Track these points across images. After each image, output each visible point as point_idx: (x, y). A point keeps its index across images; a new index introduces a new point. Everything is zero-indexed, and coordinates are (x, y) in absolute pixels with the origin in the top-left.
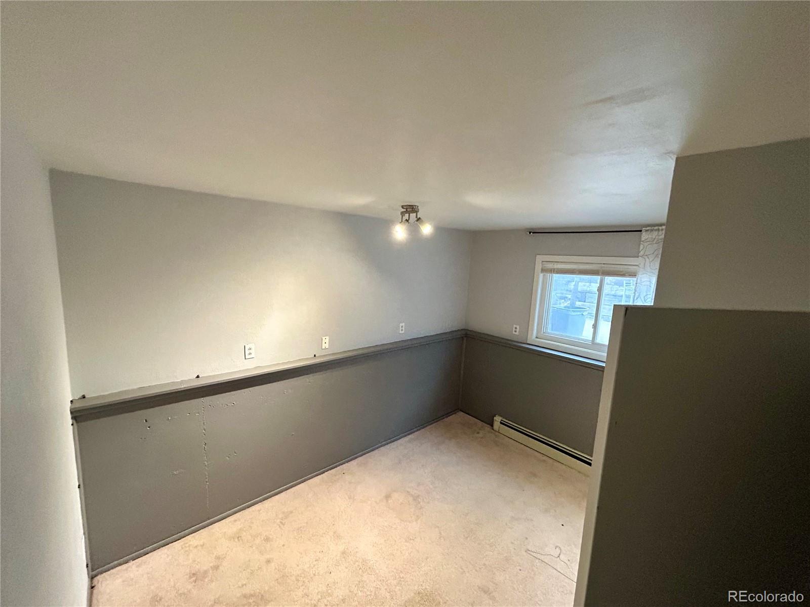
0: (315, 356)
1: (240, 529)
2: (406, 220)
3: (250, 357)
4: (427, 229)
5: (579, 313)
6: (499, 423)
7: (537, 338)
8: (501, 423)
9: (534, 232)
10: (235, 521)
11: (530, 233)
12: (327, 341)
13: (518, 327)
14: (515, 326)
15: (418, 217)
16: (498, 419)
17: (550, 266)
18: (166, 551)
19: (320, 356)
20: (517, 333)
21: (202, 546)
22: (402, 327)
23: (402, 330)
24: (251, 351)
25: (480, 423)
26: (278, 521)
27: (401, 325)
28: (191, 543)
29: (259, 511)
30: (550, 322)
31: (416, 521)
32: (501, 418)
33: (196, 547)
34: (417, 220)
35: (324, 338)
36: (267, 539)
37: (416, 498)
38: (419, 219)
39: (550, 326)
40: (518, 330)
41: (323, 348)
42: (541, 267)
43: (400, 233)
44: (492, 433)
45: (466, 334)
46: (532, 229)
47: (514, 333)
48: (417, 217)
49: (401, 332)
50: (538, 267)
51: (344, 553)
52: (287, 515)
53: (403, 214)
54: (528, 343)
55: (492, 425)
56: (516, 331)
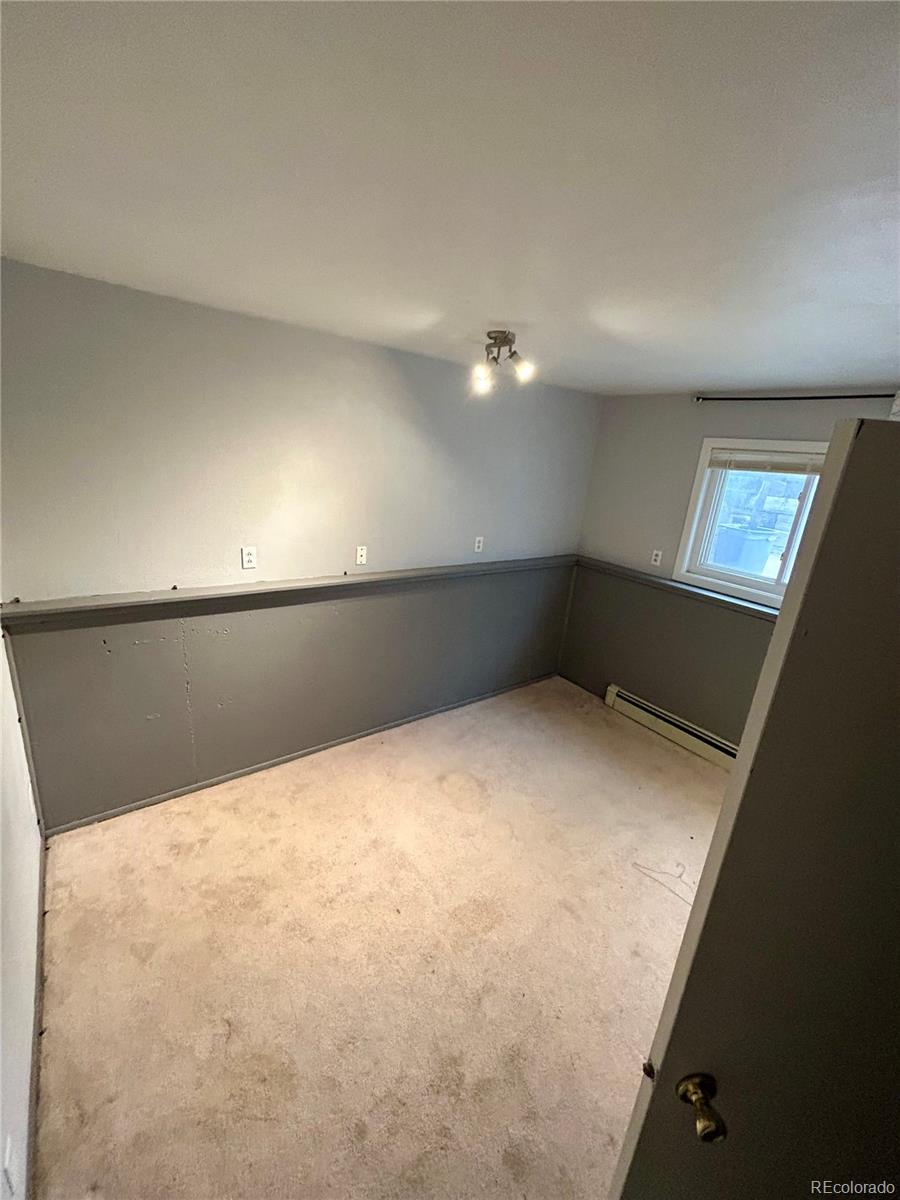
0: (345, 573)
1: (237, 800)
2: (494, 358)
3: (250, 565)
4: (525, 371)
5: (761, 537)
6: (614, 695)
7: (688, 571)
8: (618, 695)
9: (703, 398)
10: (232, 788)
11: (698, 399)
12: (364, 552)
13: (660, 553)
14: (655, 552)
15: (513, 350)
16: (613, 690)
17: (725, 456)
18: (141, 815)
19: (353, 575)
20: (658, 563)
21: (189, 813)
22: (479, 542)
23: (479, 547)
24: (251, 558)
25: (586, 694)
26: (289, 794)
27: (478, 539)
28: (172, 809)
29: (264, 779)
30: (713, 550)
31: (480, 812)
32: (618, 689)
33: (179, 814)
34: (511, 357)
35: (359, 548)
36: (272, 815)
37: (482, 785)
38: (513, 354)
39: (712, 556)
40: (659, 559)
41: (358, 563)
42: (709, 458)
43: (482, 380)
44: (602, 708)
45: (578, 561)
46: (703, 393)
47: (653, 563)
48: (510, 350)
49: (476, 550)
50: (705, 457)
51: (375, 841)
52: (300, 788)
53: (488, 347)
54: (674, 578)
55: (603, 697)
56: (656, 560)
